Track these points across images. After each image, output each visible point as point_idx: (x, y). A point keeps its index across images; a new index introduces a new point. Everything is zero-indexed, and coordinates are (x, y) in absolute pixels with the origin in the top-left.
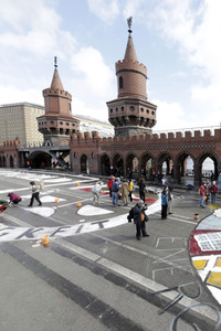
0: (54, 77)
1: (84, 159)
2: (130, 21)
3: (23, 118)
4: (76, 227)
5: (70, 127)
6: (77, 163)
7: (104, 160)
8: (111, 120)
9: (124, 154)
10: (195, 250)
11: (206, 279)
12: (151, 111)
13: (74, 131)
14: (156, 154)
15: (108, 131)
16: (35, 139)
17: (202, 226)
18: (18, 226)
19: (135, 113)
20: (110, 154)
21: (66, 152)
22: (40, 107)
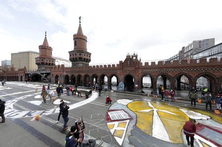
0: (45, 40)
1: (57, 77)
2: (80, 18)
3: (29, 58)
4: (52, 110)
5: (51, 62)
6: (53, 79)
7: (67, 77)
8: (71, 60)
9: (76, 75)
10: (109, 119)
13: (52, 64)
14: (91, 75)
15: (69, 64)
16: (33, 68)
17: (111, 108)
18: (24, 110)
19: (81, 56)
20: (70, 75)
21: (48, 74)
22: (37, 53)
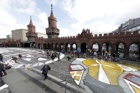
0: (30, 22)
1: (39, 45)
2: (52, 5)
3: (22, 33)
4: (37, 64)
5: (35, 36)
6: (37, 46)
7: (45, 45)
8: (47, 33)
9: (51, 43)
10: (71, 70)
11: (74, 78)
12: (58, 31)
13: (36, 37)
14: (59, 43)
15: (46, 37)
16: (25, 39)
17: (72, 63)
18: (21, 64)
19: (53, 32)
20: (47, 43)
21: (34, 43)
22: (26, 30)
